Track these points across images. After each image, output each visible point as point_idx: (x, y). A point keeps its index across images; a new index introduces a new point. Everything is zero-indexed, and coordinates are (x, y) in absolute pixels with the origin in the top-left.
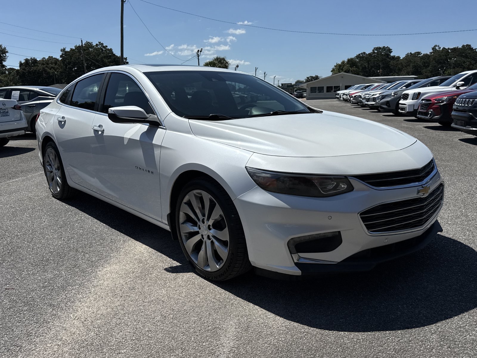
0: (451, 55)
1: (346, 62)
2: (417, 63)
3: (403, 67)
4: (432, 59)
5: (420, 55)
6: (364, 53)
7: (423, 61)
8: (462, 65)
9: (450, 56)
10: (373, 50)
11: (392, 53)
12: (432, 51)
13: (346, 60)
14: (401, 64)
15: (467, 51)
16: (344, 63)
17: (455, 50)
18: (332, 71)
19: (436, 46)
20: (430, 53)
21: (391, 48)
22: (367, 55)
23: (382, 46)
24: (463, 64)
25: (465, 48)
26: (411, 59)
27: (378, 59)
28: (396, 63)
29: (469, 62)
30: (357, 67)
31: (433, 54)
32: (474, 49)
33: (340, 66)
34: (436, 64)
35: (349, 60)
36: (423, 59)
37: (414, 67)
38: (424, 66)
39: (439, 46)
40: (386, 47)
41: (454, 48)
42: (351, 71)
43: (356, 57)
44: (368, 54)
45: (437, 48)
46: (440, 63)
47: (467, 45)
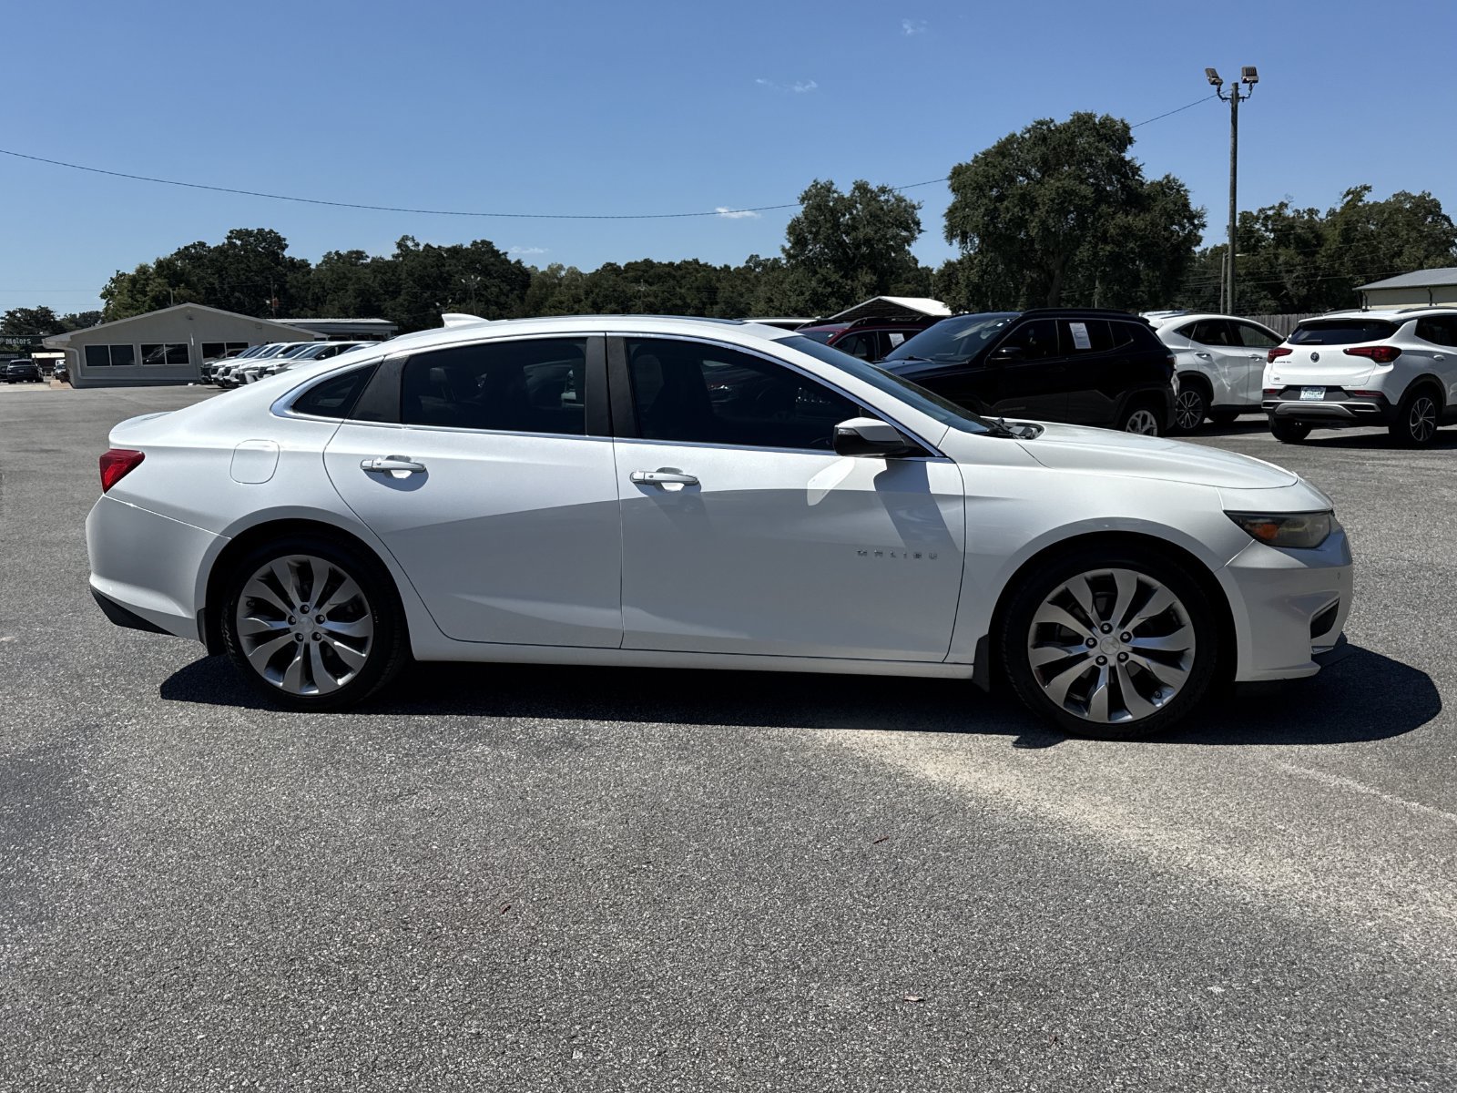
0: (450, 265)
1: (151, 270)
2: (366, 284)
3: (328, 294)
4: (404, 276)
5: (365, 261)
6: (202, 245)
7: (382, 279)
8: (483, 295)
9: (447, 268)
10: (229, 238)
11: (286, 250)
12: (397, 251)
13: (152, 264)
14: (320, 283)
15: (486, 257)
16: (144, 273)
17: (455, 251)
18: (103, 296)
19: (405, 238)
20: (393, 256)
21: (282, 236)
22: (210, 250)
23: (253, 227)
24: (484, 293)
25: (480, 249)
26: (347, 272)
27: (248, 266)
28: (304, 281)
29: (496, 287)
30: (189, 285)
31: (401, 259)
32: (501, 252)
33: (133, 280)
34: (417, 290)
35: (160, 265)
36: (380, 272)
37: (360, 293)
38: (387, 292)
39: (414, 240)
40: (267, 230)
41: (454, 248)
42: (174, 297)
43: (176, 254)
44: (214, 248)
45: (410, 244)
46: (428, 287)
47: (483, 242)
